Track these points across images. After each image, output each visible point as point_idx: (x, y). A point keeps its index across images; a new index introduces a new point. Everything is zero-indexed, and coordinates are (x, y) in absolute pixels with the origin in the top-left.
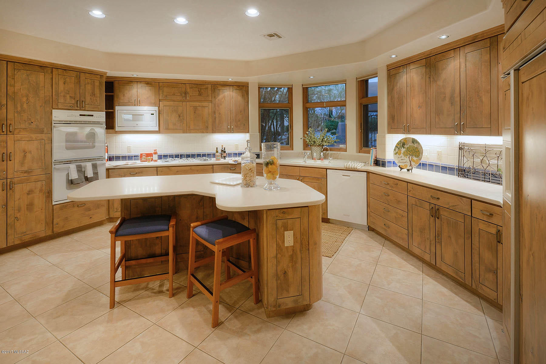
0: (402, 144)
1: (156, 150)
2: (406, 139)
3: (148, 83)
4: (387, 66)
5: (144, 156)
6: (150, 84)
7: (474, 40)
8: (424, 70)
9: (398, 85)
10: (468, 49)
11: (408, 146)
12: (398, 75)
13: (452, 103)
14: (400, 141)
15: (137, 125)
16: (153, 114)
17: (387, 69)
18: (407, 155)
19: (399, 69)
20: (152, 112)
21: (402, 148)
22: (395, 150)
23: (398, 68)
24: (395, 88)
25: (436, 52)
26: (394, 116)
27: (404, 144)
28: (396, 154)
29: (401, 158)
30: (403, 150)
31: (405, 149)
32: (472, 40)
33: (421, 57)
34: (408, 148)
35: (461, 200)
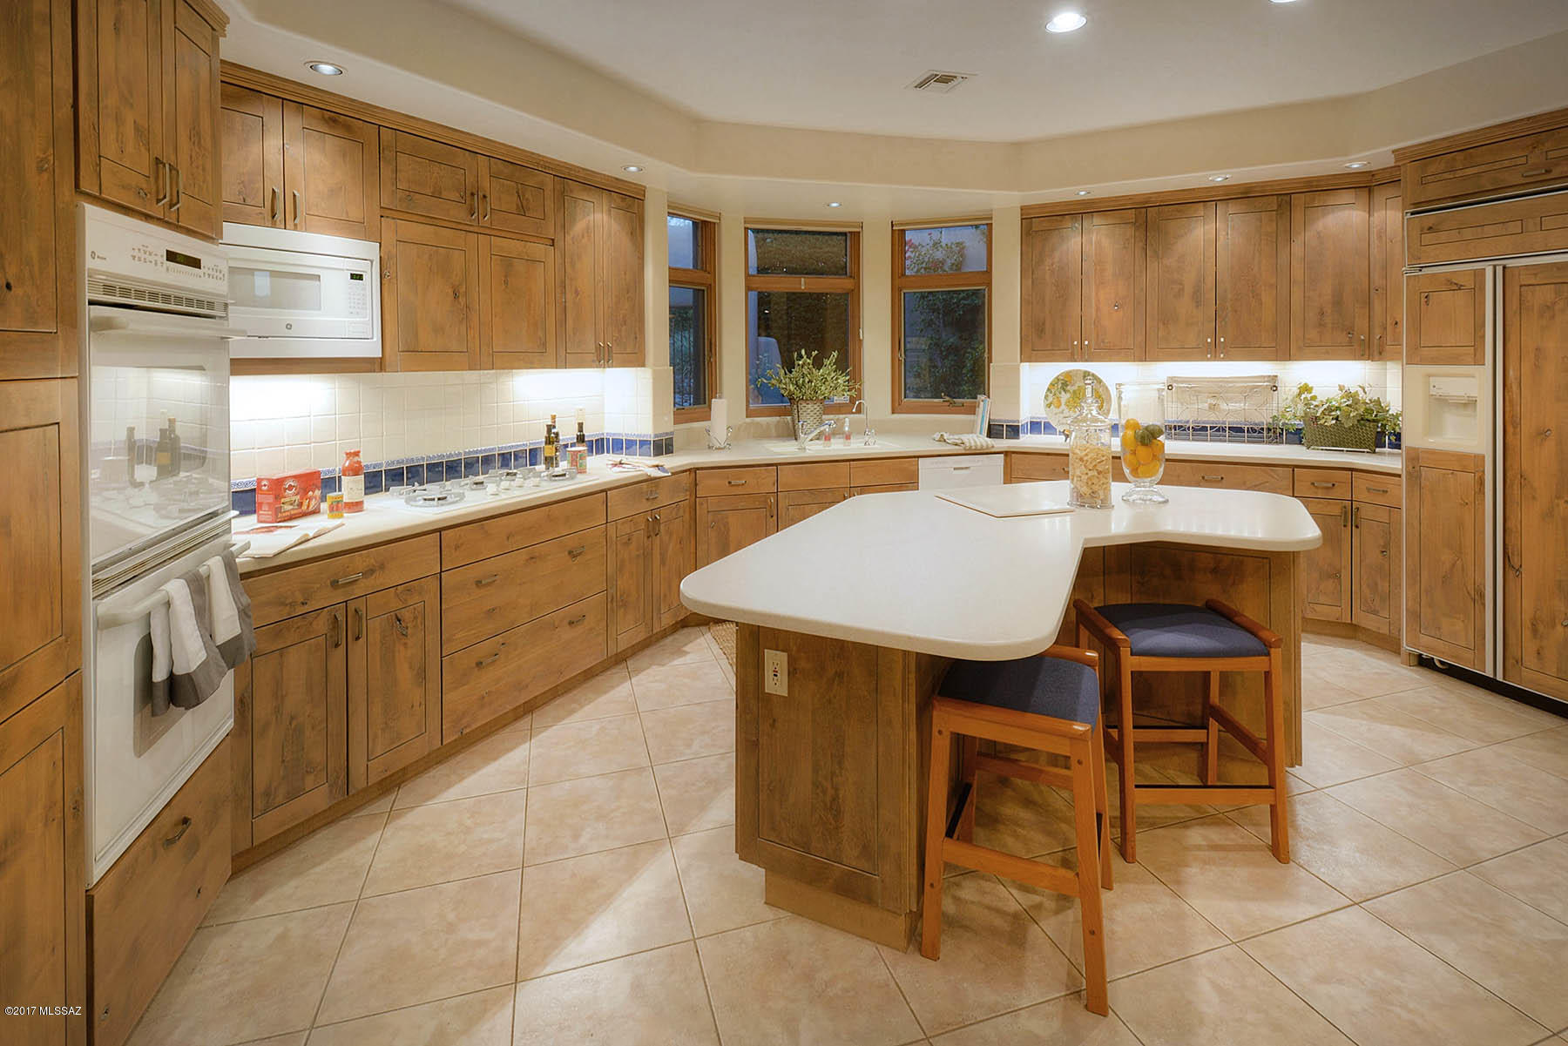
0: (1062, 383)
1: (357, 454)
2: (1068, 374)
3: (334, 121)
4: (1022, 210)
5: (290, 487)
6: (348, 128)
7: (1246, 193)
8: (1130, 231)
9: (1057, 254)
10: (1233, 208)
11: (1075, 388)
12: (1057, 232)
13: (1197, 302)
14: (1057, 378)
15: (289, 327)
16: (360, 277)
17: (1022, 215)
18: (1076, 407)
19: (1061, 221)
20: (358, 268)
21: (1063, 393)
22: (1046, 397)
23: (1058, 218)
24: (1048, 261)
25: (1161, 201)
26: (1044, 324)
27: (1065, 385)
28: (1049, 406)
29: (1065, 415)
30: (1065, 397)
31: (1068, 395)
32: (1241, 193)
33: (1121, 205)
34: (1074, 392)
35: (1272, 474)
